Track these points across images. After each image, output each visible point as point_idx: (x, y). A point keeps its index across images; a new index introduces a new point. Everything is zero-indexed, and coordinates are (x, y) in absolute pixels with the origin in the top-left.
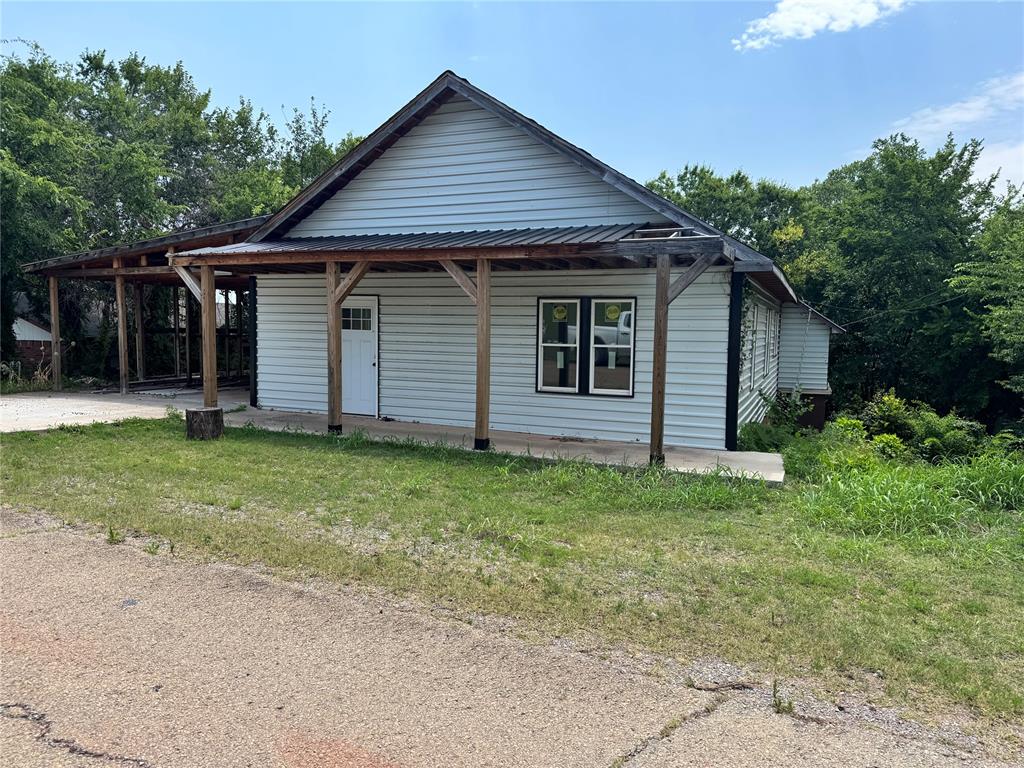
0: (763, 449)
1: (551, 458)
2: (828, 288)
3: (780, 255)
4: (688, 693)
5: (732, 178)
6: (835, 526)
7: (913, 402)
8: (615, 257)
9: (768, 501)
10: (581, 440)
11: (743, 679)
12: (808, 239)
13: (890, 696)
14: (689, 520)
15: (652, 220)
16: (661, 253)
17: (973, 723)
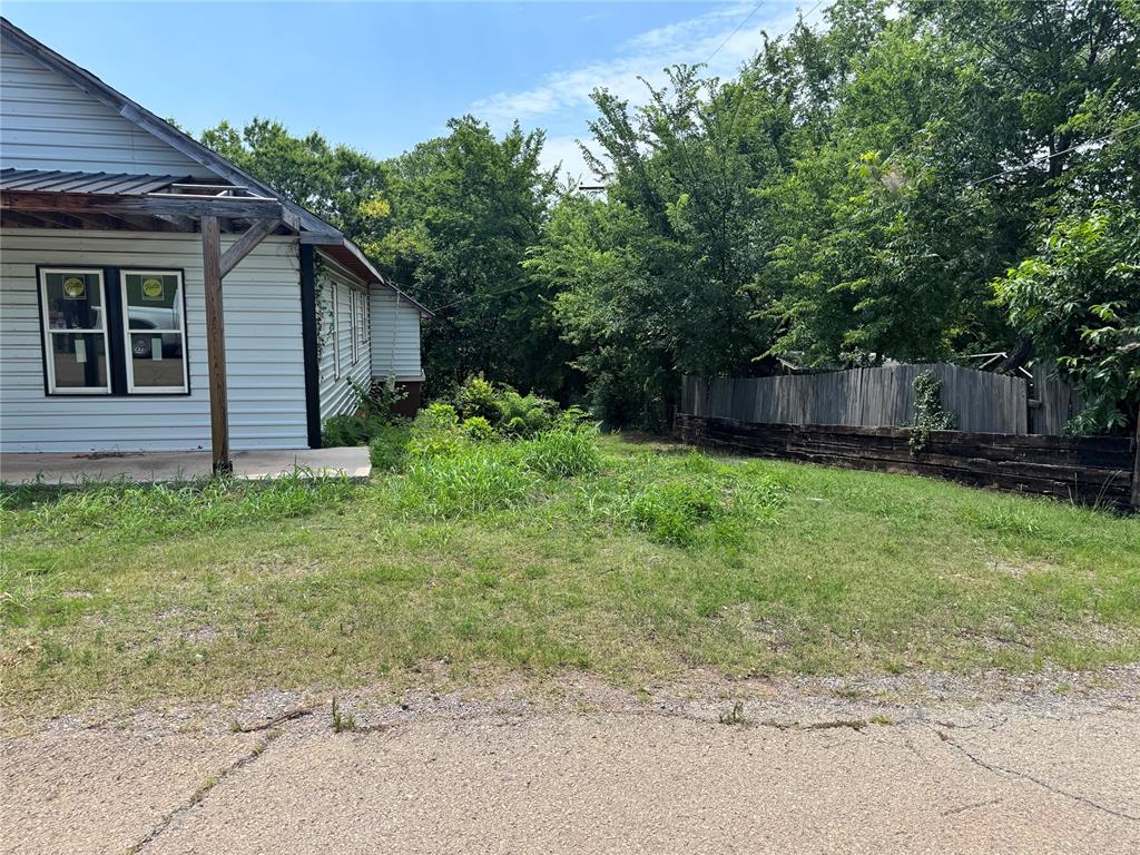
0: (351, 443)
1: (72, 482)
2: (419, 270)
3: (368, 232)
4: (232, 741)
5: (308, 140)
6: (417, 515)
7: (500, 384)
8: (144, 216)
9: (352, 499)
10: (121, 455)
11: (302, 705)
12: (394, 215)
13: (454, 679)
14: (258, 535)
15: (194, 173)
16: (205, 214)
17: (525, 685)
